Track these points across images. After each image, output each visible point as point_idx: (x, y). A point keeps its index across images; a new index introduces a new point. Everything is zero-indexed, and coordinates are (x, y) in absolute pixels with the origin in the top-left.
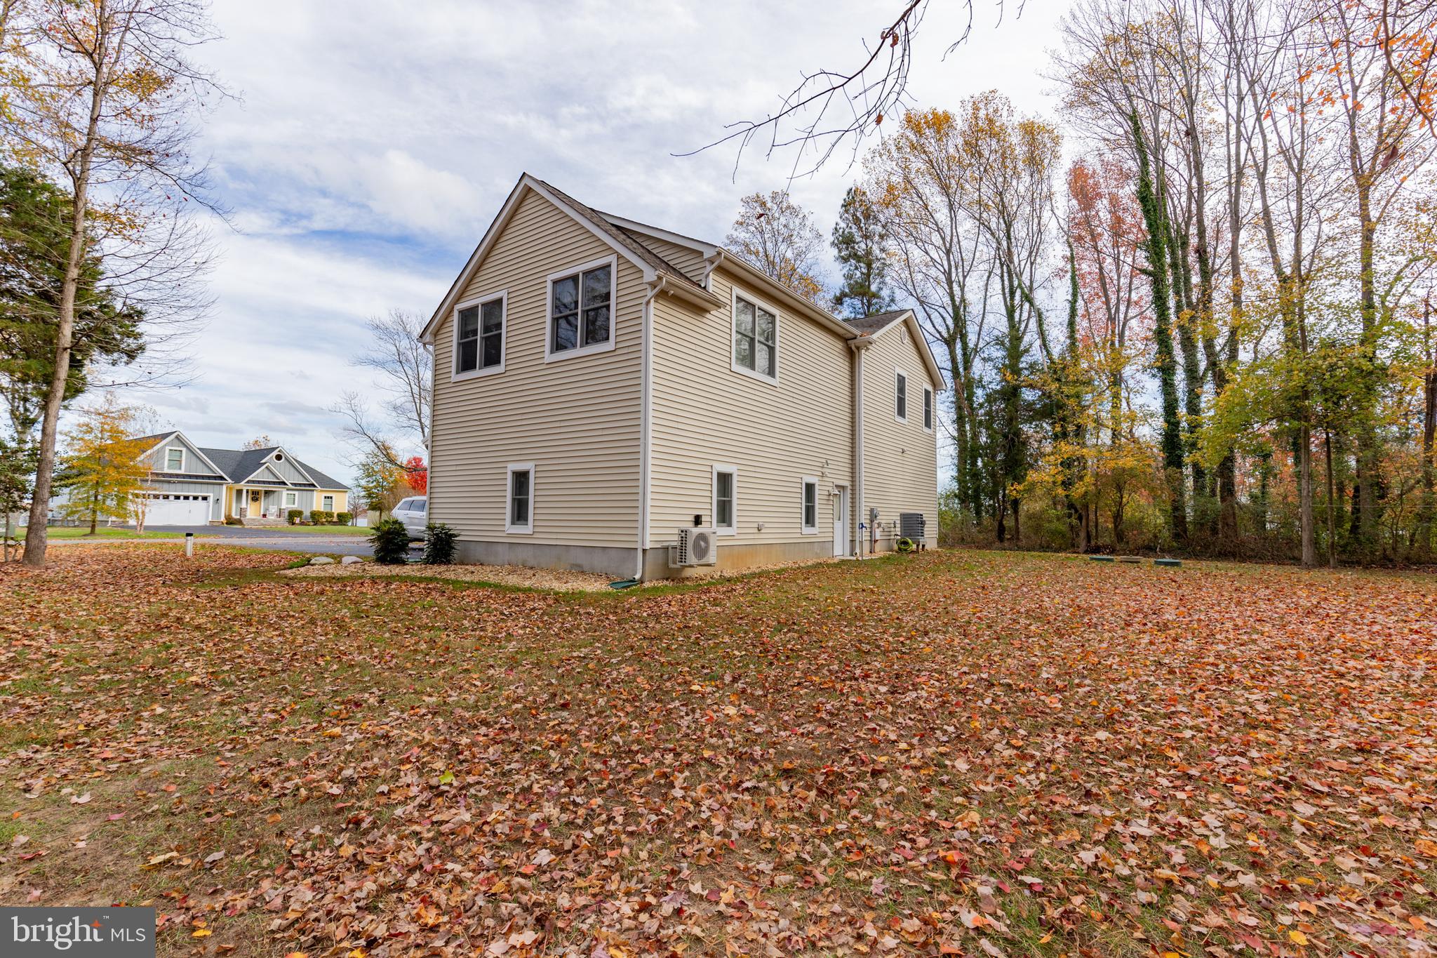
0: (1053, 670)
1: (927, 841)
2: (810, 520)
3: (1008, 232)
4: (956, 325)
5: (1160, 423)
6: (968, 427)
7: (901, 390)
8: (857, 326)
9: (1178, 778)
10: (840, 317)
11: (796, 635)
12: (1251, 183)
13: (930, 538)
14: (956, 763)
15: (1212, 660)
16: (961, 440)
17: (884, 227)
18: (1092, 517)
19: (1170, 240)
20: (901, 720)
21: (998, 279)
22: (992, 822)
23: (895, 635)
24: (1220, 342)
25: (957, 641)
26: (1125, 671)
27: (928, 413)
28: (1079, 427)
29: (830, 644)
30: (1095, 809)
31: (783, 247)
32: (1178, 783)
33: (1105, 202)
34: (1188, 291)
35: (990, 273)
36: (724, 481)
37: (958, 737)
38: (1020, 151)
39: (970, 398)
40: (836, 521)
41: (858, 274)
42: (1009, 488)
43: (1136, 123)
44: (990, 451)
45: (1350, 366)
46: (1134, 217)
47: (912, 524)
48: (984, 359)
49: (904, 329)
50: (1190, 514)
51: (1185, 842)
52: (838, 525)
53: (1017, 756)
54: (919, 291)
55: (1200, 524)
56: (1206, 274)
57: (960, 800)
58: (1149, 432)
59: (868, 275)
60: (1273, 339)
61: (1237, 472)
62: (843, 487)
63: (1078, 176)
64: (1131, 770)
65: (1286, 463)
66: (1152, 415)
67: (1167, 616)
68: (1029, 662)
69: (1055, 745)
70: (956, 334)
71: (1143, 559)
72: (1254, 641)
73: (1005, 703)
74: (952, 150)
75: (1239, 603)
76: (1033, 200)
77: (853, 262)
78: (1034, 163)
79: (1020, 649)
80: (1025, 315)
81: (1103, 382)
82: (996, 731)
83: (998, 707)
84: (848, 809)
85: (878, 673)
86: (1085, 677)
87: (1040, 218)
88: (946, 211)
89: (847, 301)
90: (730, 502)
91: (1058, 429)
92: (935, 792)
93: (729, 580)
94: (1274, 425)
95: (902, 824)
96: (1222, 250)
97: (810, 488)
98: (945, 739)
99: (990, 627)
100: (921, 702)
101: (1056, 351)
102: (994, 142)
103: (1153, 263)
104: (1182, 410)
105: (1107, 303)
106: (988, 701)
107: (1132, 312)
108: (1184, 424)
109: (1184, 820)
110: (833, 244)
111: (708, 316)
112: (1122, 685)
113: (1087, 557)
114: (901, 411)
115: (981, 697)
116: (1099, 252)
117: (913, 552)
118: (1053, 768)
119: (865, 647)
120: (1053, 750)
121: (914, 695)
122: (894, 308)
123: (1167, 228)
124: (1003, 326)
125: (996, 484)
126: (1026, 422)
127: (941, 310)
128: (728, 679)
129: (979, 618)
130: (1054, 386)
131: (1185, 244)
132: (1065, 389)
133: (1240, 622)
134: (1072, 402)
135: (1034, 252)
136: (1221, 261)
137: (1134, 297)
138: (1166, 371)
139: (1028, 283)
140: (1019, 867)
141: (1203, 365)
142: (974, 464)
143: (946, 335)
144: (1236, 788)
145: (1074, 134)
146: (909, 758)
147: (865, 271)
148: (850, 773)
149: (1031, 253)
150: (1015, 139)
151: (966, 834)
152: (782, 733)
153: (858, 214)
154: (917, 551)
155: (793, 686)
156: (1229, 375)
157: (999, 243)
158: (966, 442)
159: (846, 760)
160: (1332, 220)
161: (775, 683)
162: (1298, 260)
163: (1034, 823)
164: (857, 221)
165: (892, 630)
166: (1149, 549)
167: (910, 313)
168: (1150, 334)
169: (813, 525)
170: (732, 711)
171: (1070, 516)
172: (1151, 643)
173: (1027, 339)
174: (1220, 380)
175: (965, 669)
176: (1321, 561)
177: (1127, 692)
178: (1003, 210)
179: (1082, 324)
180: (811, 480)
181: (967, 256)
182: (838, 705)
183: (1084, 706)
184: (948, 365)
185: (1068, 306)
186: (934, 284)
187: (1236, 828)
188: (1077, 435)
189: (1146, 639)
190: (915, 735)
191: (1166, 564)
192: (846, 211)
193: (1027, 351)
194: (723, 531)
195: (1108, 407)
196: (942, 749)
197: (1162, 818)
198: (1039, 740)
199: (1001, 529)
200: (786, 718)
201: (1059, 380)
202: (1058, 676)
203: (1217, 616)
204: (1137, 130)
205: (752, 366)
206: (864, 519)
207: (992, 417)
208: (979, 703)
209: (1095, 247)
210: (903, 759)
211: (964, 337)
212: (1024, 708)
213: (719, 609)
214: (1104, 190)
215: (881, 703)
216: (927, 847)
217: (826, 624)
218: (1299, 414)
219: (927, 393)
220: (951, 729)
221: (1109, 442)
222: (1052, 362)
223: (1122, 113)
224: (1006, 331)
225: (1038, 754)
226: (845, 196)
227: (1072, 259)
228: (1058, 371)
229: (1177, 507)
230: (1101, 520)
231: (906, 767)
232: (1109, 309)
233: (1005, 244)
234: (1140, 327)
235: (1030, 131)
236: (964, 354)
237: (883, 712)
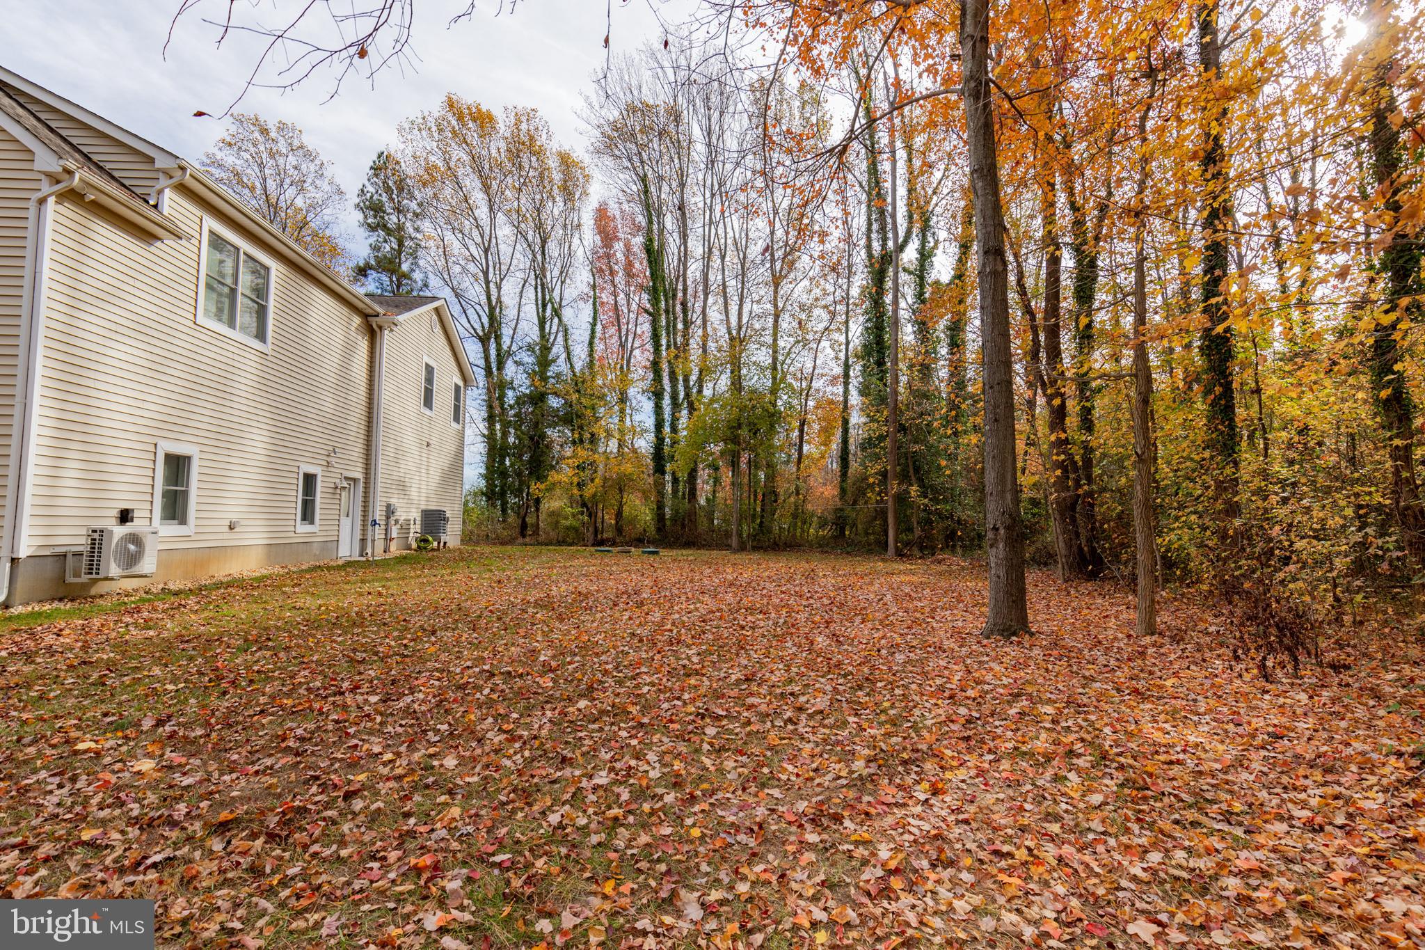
0: (550, 653)
1: (399, 853)
2: (308, 514)
3: (543, 247)
4: (491, 325)
5: (651, 437)
6: (498, 426)
7: (429, 380)
8: (381, 303)
9: (633, 728)
10: (361, 291)
11: (269, 653)
12: (716, 262)
13: (452, 536)
14: (445, 762)
15: (669, 627)
16: (490, 438)
17: (420, 205)
18: (600, 514)
19: (665, 290)
20: (390, 729)
21: (532, 290)
22: (473, 812)
23: (400, 638)
24: (693, 378)
25: (465, 636)
26: (609, 644)
27: (457, 408)
28: (593, 435)
29: (315, 659)
30: (568, 772)
31: (291, 192)
32: (634, 732)
33: (621, 244)
34: (675, 334)
35: (525, 282)
36: (177, 466)
37: (451, 733)
38: (557, 176)
39: (501, 398)
40: (343, 518)
41: (388, 248)
42: (533, 486)
43: (646, 186)
44: (518, 451)
45: (763, 408)
46: (641, 265)
47: (433, 520)
48: (516, 362)
49: (435, 317)
50: (668, 512)
51: (632, 781)
52: (346, 523)
53: (507, 739)
54: (455, 283)
55: (674, 520)
56: (687, 324)
57: (443, 798)
58: (645, 444)
59: (400, 253)
60: (724, 382)
61: (699, 481)
62: (354, 480)
63: (602, 215)
64: (601, 730)
65: (727, 475)
66: (646, 431)
67: (644, 595)
68: (531, 648)
69: (542, 722)
70: (490, 334)
71: (633, 549)
72: (697, 609)
73: (503, 691)
74: (494, 153)
75: (691, 581)
76: (565, 226)
77: (382, 233)
78: (567, 193)
79: (524, 637)
80: (554, 329)
81: (613, 398)
82: (490, 720)
83: (495, 696)
84: (305, 847)
85: (371, 682)
86: (575, 655)
87: (570, 243)
88: (485, 209)
89: (373, 274)
90: (185, 494)
91: (576, 436)
92: (417, 798)
93: (176, 594)
94: (721, 445)
95: (374, 844)
96: (698, 309)
97: (309, 480)
98: (437, 738)
99: (499, 619)
100: (416, 706)
101: (578, 366)
102: (534, 159)
103: (652, 305)
104: (667, 429)
105: (619, 330)
106: (486, 691)
107: (637, 344)
108: (668, 440)
109: (633, 763)
110: (357, 206)
111: (159, 244)
112: (604, 658)
113: (593, 549)
114: (428, 402)
115: (479, 689)
116: (615, 286)
117: (433, 550)
118: (537, 743)
119: (359, 656)
120: (540, 727)
121: (409, 699)
122: (428, 294)
123: (663, 280)
124: (535, 335)
125: (521, 483)
126: (549, 426)
127: (478, 307)
128: (147, 724)
129: (491, 611)
130: (575, 397)
131: (674, 296)
132: (583, 400)
133: (690, 595)
134: (588, 412)
135: (564, 273)
136: (696, 316)
137: (639, 331)
138: (658, 395)
139: (558, 300)
140: (491, 849)
141: (682, 395)
142: (502, 462)
143: (481, 333)
144: (672, 726)
145: (600, 177)
146: (392, 769)
147: (396, 247)
148: (316, 803)
149: (561, 273)
150: (553, 163)
151: (443, 833)
152: (227, 778)
153: (391, 183)
154: (438, 549)
155: (251, 716)
156: (696, 404)
157: (534, 256)
158: (495, 440)
159: (314, 789)
160: (758, 302)
161: (226, 716)
162: (740, 327)
163: (513, 801)
164: (388, 190)
165: (395, 634)
166: (639, 541)
167: (442, 302)
168: (648, 364)
169: (312, 522)
170: (146, 765)
171: (582, 513)
172: (630, 618)
173: (554, 350)
174: (692, 408)
175: (469, 663)
176: (742, 548)
177: (606, 663)
178: (539, 227)
179: (599, 347)
180: (311, 469)
181: (505, 260)
182: (312, 726)
183: (572, 681)
184: (482, 363)
185: (589, 327)
186: (472, 280)
187: (668, 758)
188: (591, 442)
189: (627, 615)
190: (404, 742)
191: (650, 553)
192: (376, 175)
193: (554, 361)
194: (172, 529)
195: (616, 420)
196: (431, 750)
197: (618, 765)
198: (528, 720)
199: (524, 526)
200: (235, 757)
201: (578, 391)
202: (554, 657)
203: (677, 592)
204: (646, 191)
205: (231, 323)
206: (379, 515)
207: (521, 419)
208: (478, 695)
209: (613, 282)
210: (385, 771)
211: (498, 338)
212: (519, 693)
213: (151, 633)
214: (621, 235)
215: (368, 716)
216: (399, 859)
217: (314, 636)
218: (735, 440)
219: (457, 388)
220: (445, 727)
221: (615, 451)
222: (574, 375)
223: (637, 174)
224: (538, 340)
225: (526, 733)
226: (375, 158)
227: (594, 287)
228: (578, 384)
229: (660, 506)
230: (606, 517)
231: (388, 779)
232: (620, 337)
233: (539, 258)
234: (641, 357)
235: (566, 161)
236: (498, 355)
237: (369, 725)
